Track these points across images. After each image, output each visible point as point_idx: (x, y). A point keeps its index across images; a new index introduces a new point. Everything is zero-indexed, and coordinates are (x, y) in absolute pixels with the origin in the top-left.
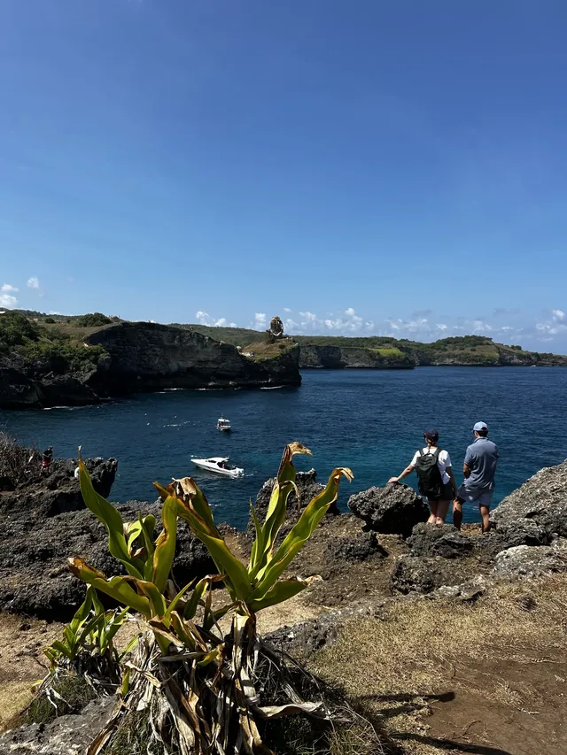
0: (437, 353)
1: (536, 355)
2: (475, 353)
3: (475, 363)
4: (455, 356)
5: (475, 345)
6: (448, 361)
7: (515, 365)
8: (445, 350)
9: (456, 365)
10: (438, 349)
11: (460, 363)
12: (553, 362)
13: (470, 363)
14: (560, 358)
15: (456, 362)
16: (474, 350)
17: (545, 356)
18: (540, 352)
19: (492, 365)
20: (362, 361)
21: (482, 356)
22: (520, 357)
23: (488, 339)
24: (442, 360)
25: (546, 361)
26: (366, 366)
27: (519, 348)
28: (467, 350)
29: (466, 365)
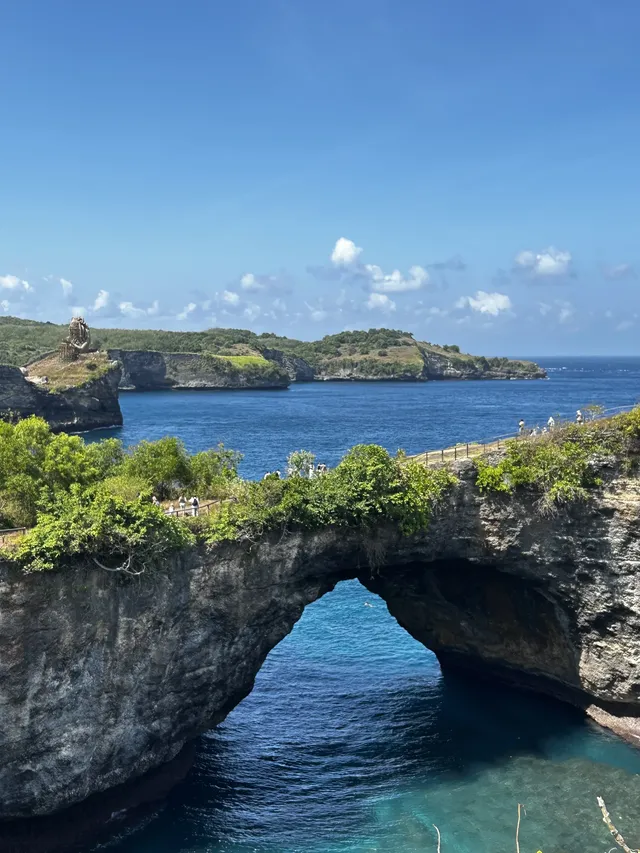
0: (325, 359)
1: (482, 361)
2: (386, 360)
3: (385, 376)
4: (353, 365)
5: (385, 346)
6: (343, 373)
7: (449, 377)
8: (340, 355)
9: (357, 380)
10: (326, 353)
11: (362, 376)
12: (509, 372)
13: (378, 377)
15: (355, 375)
16: (385, 355)
17: (497, 362)
18: (489, 355)
19: (413, 379)
20: (201, 377)
21: (396, 364)
22: (457, 364)
23: (406, 335)
24: (333, 372)
25: (497, 371)
26: (210, 384)
27: (456, 349)
28: (374, 354)
29: (372, 381)
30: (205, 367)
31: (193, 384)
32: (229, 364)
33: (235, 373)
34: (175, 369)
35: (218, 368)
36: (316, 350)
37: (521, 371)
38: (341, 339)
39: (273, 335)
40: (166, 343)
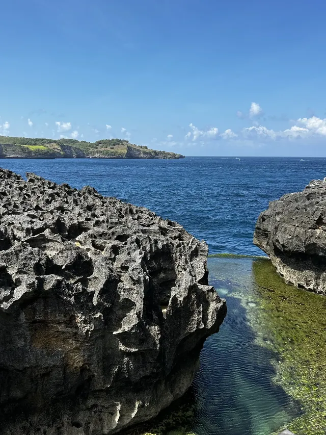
0: (91, 150)
1: (155, 152)
2: (112, 150)
3: (112, 156)
4: (100, 152)
5: (114, 145)
6: (97, 155)
7: (142, 158)
8: (97, 148)
9: (102, 158)
10: (92, 147)
11: (103, 157)
12: (165, 156)
13: (109, 157)
14: (169, 154)
15: (101, 156)
16: (113, 148)
17: (161, 153)
18: (158, 150)
19: (122, 158)
20: (17, 154)
21: (117, 152)
22: (144, 153)
23: (126, 141)
24: (93, 155)
25: (160, 156)
26: (20, 156)
27: (146, 148)
28: (108, 148)
29: (107, 158)
30: (18, 150)
31: (12, 156)
32: (28, 148)
33: (30, 152)
34: (6, 150)
35: (23, 150)
36: (89, 146)
37: (169, 156)
38: (100, 143)
39: (85, 142)
40: (22, 142)
